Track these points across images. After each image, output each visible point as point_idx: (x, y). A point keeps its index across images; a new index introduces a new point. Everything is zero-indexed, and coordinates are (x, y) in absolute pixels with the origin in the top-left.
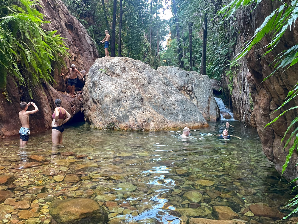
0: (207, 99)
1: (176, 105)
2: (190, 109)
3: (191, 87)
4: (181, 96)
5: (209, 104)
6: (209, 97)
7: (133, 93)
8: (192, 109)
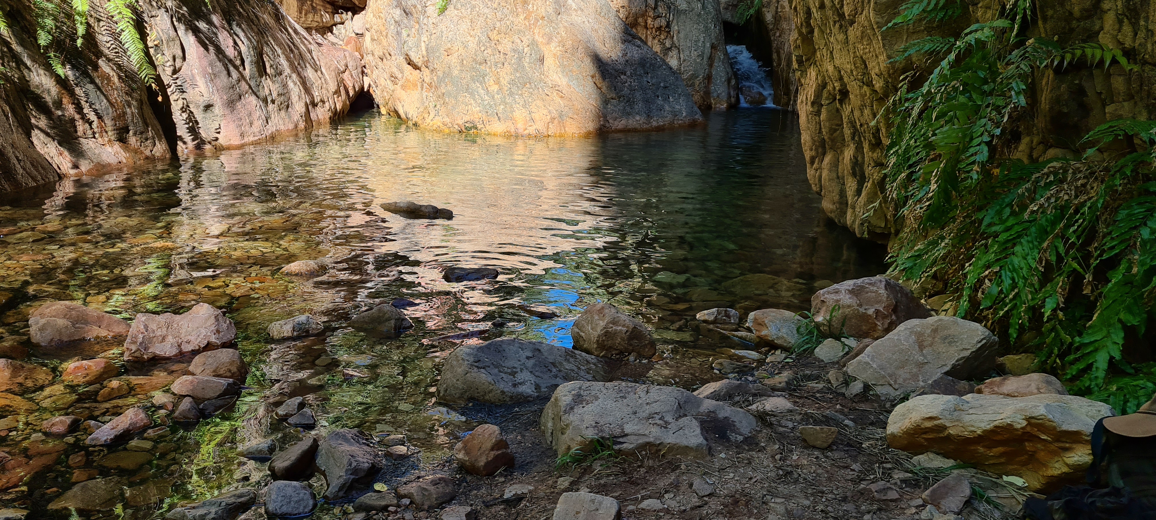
0: (708, 51)
1: (628, 73)
2: (662, 85)
3: (665, 16)
4: (639, 46)
5: (711, 66)
6: (713, 47)
7: (519, 41)
8: (668, 85)
